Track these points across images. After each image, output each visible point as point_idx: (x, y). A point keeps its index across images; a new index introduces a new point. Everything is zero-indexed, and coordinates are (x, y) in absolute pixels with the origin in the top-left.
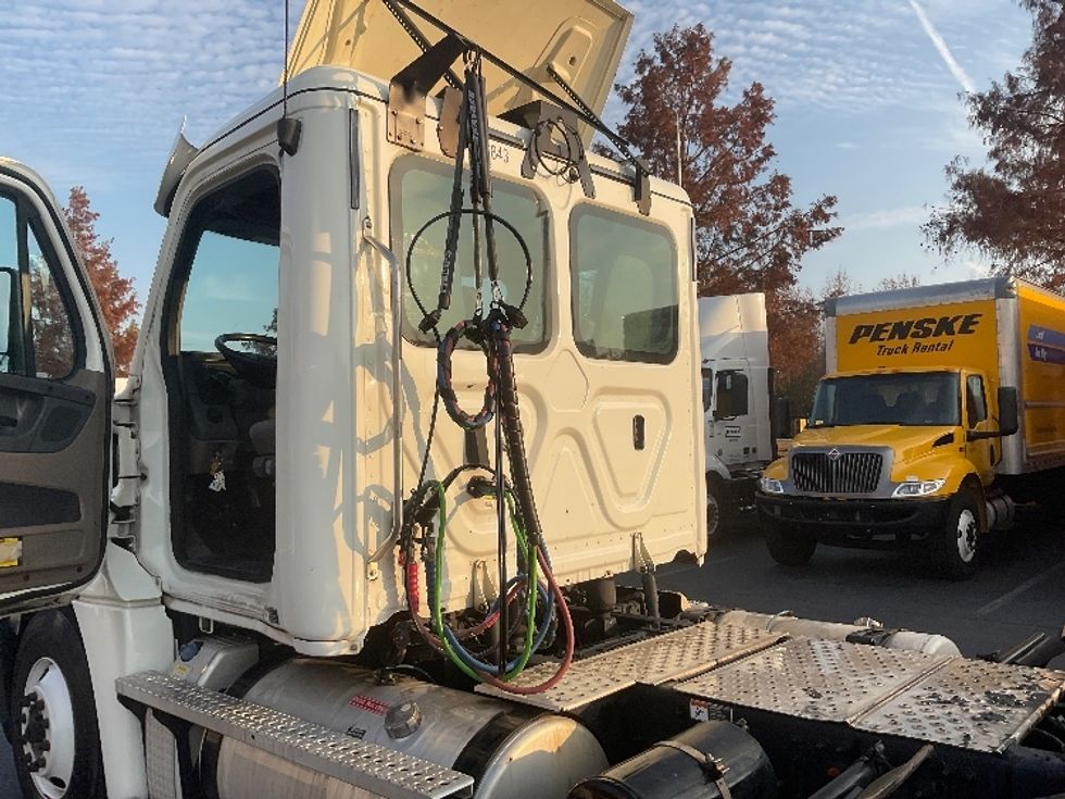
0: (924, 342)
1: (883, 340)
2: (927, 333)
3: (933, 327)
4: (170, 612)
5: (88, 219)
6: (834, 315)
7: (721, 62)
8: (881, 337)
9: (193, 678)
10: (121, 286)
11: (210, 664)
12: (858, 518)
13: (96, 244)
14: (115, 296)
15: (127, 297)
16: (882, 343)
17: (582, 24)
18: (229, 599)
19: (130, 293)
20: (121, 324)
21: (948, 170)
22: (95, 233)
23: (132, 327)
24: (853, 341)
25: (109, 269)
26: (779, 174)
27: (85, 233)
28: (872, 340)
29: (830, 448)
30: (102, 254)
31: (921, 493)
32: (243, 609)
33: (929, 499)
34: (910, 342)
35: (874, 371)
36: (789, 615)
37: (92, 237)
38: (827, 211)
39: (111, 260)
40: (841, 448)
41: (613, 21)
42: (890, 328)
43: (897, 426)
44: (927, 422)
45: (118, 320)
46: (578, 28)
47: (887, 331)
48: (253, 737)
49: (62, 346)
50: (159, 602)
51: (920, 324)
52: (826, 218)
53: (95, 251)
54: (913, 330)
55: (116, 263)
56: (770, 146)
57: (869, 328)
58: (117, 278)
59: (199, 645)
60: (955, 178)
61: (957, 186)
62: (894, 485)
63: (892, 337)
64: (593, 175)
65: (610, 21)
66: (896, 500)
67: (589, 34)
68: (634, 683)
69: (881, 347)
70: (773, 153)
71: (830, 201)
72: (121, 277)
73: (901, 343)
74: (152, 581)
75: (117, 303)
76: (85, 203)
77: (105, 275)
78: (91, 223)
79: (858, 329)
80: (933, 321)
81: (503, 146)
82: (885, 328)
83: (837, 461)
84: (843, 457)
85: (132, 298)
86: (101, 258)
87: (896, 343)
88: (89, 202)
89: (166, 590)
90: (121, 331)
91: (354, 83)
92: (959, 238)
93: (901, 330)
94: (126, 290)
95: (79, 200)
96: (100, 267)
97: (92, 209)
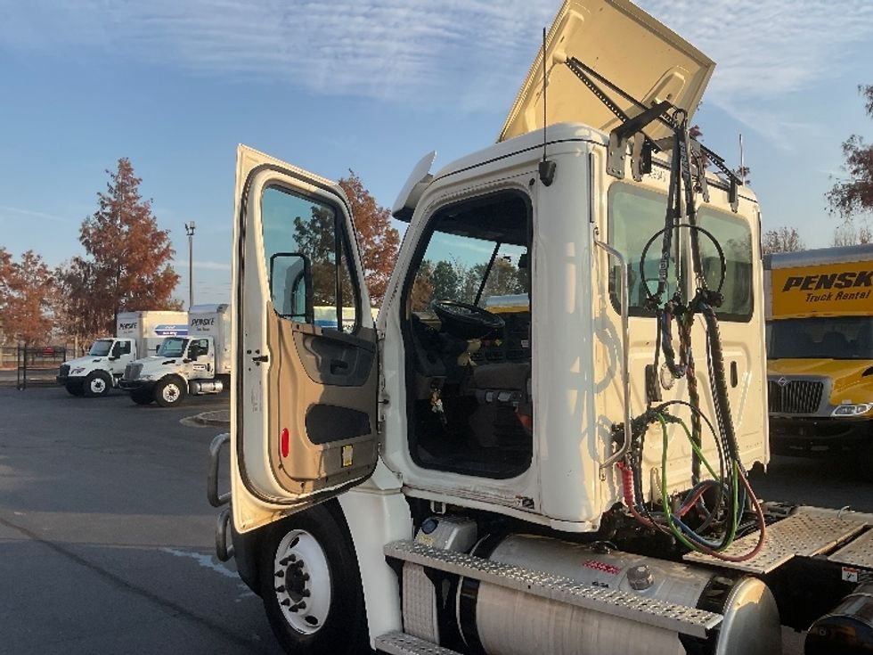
0: (846, 291)
1: (811, 289)
2: (848, 284)
3: (854, 279)
4: (408, 498)
5: (133, 182)
6: (770, 269)
8: (810, 286)
9: (439, 545)
10: (160, 236)
11: (449, 536)
12: (802, 433)
13: (139, 203)
14: (154, 245)
15: (164, 246)
16: (809, 292)
17: (679, 71)
18: (472, 490)
19: (166, 242)
20: (159, 267)
21: (845, 147)
22: (138, 194)
23: (167, 269)
24: (787, 288)
25: (149, 223)
27: (131, 194)
28: (801, 289)
29: (779, 377)
30: (143, 211)
31: (855, 413)
32: (485, 497)
33: (862, 417)
34: (835, 291)
35: (807, 315)
36: (849, 509)
37: (135, 198)
39: (151, 217)
40: (788, 377)
41: (699, 67)
42: (817, 280)
43: (831, 360)
44: (854, 356)
45: (157, 264)
46: (677, 74)
47: (814, 282)
48: (529, 587)
49: (112, 284)
50: (399, 491)
51: (842, 277)
53: (140, 209)
54: (836, 281)
55: (155, 218)
56: (696, 127)
57: (799, 280)
58: (155, 230)
59: (436, 523)
60: (851, 154)
61: (852, 160)
62: (832, 407)
63: (818, 287)
64: (709, 186)
65: (698, 68)
66: (834, 418)
67: (682, 77)
68: (793, 555)
69: (809, 295)
70: (699, 134)
71: (743, 171)
72: (159, 229)
73: (827, 292)
74: (394, 476)
75: (156, 251)
76: (130, 170)
77: (148, 226)
78: (135, 187)
79: (791, 280)
80: (854, 275)
81: (662, 169)
82: (813, 280)
83: (785, 388)
84: (789, 385)
85: (168, 247)
86: (143, 214)
87: (823, 291)
88: (132, 170)
89: (406, 483)
90: (159, 273)
91: (590, 135)
92: (857, 204)
93: (826, 282)
94: (163, 240)
95: (125, 168)
96: (142, 222)
97: (135, 175)
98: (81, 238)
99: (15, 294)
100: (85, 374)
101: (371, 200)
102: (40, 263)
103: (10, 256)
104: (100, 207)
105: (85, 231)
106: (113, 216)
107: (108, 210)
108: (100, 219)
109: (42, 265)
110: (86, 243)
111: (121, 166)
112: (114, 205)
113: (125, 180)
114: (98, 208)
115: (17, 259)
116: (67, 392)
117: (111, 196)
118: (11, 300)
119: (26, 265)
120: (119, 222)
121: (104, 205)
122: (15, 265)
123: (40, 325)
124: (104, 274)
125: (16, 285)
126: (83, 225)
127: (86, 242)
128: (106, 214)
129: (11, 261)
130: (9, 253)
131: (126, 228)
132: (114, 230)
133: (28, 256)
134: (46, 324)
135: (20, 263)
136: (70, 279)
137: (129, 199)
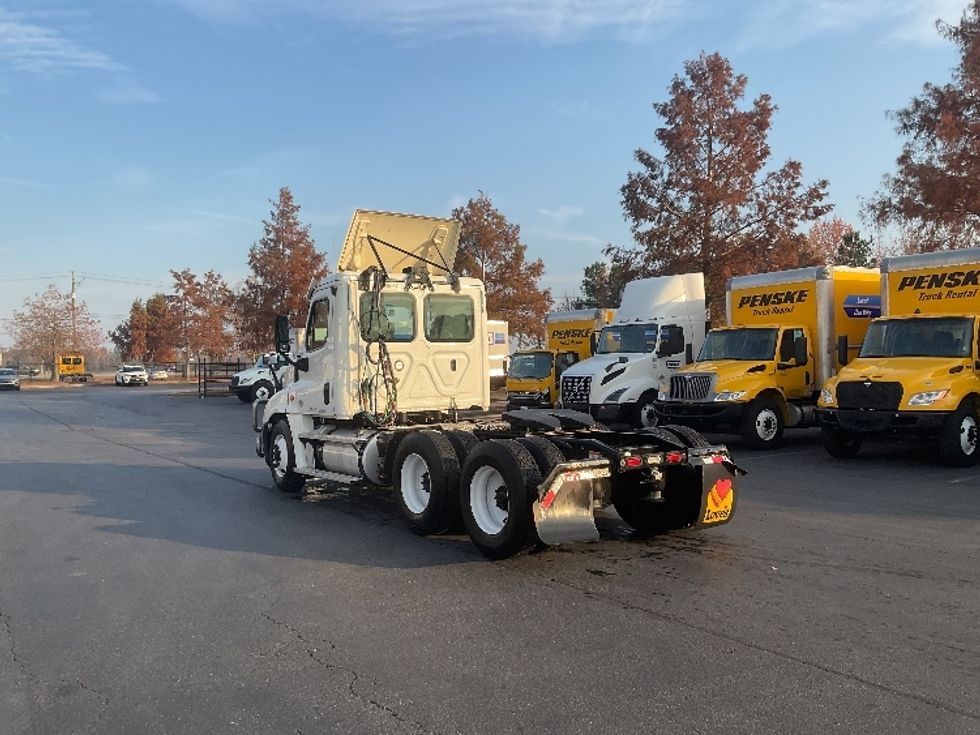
0: (779, 307)
5: (293, 210)
7: (739, 78)
8: (756, 304)
10: (318, 258)
13: (299, 228)
14: (313, 266)
15: (321, 267)
19: (324, 264)
22: (298, 220)
24: (740, 306)
25: (310, 246)
26: (793, 161)
27: (291, 221)
28: (751, 306)
30: (303, 235)
34: (771, 307)
37: (295, 224)
38: (822, 191)
39: (310, 240)
40: (691, 374)
52: (820, 197)
53: (299, 234)
55: (313, 241)
58: (314, 253)
62: (715, 395)
66: (718, 402)
69: (755, 310)
71: (824, 184)
72: (317, 252)
73: (766, 308)
75: (315, 272)
76: (290, 199)
77: (307, 249)
78: (295, 214)
85: (326, 267)
86: (303, 239)
93: (765, 300)
94: (320, 261)
95: (286, 197)
96: (302, 245)
97: (295, 202)
98: (250, 263)
99: (199, 312)
100: (252, 383)
101: (501, 218)
102: (220, 281)
103: (194, 277)
104: (265, 233)
105: (253, 256)
106: (276, 242)
107: (272, 236)
108: (266, 244)
109: (222, 283)
110: (254, 267)
111: (282, 195)
112: (277, 231)
113: (286, 206)
114: (263, 235)
115: (200, 279)
116: (239, 400)
117: (274, 223)
118: (196, 318)
119: (207, 285)
120: (281, 247)
121: (268, 232)
122: (198, 284)
123: (223, 340)
124: (270, 295)
125: (200, 304)
126: (252, 251)
127: (255, 265)
128: (271, 240)
129: (195, 281)
130: (193, 273)
131: (288, 252)
132: (279, 255)
133: (210, 276)
134: (228, 340)
135: (202, 283)
136: (243, 299)
137: (289, 225)
